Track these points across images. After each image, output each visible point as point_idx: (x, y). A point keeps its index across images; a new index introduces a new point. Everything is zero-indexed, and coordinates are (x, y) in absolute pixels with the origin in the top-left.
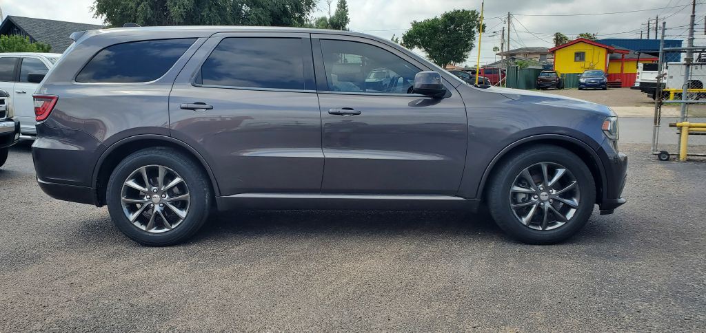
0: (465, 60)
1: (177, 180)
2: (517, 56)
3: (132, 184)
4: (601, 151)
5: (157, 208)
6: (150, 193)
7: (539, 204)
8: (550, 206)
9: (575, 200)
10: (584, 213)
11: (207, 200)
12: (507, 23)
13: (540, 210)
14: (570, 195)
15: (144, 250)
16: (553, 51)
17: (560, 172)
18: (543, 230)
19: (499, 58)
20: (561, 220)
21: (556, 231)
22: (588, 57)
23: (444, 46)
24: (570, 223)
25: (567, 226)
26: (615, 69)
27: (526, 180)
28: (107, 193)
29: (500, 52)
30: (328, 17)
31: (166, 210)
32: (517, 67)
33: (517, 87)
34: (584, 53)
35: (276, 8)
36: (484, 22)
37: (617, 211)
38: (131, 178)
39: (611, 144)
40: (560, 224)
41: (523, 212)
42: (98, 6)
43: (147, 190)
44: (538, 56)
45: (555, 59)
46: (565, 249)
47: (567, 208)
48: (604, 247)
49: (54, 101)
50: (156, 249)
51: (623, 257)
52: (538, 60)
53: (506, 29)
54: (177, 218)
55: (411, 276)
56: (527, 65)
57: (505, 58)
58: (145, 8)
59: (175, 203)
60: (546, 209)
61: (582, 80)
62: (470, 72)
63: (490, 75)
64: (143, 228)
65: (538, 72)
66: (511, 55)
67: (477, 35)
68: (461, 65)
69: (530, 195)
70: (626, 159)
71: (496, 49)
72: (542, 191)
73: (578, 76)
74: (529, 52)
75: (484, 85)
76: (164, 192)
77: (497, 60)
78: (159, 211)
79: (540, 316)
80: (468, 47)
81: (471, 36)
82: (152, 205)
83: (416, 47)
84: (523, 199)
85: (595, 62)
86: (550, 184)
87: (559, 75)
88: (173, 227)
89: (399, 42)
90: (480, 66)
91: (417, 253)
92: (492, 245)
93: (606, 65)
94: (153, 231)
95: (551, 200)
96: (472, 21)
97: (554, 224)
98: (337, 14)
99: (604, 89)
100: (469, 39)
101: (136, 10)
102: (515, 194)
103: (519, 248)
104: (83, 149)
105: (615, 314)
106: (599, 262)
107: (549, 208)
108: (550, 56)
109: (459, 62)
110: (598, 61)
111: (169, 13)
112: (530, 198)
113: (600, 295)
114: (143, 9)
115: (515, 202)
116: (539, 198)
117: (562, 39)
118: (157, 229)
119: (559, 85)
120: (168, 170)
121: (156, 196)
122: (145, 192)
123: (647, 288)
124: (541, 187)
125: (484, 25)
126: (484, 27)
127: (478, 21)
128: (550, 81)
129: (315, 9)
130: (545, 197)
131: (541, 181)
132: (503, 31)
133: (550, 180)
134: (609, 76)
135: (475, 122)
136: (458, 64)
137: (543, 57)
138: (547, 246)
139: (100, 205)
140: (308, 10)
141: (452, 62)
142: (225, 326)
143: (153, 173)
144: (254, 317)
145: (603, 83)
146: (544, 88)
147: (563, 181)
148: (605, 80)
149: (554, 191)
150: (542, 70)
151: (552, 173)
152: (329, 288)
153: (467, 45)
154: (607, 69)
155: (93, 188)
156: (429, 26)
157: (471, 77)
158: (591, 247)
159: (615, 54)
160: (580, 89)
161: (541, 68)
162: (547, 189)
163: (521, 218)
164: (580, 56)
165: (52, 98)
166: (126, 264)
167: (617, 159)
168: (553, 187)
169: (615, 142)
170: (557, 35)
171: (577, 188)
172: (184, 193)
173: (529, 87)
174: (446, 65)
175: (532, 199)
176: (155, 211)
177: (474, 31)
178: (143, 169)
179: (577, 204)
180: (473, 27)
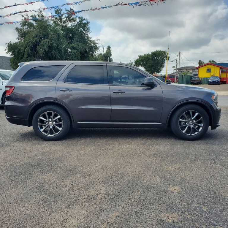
0: (161, 72)
1: (59, 117)
2: (183, 70)
3: (42, 118)
4: (211, 107)
5: (51, 127)
6: (49, 122)
7: (189, 126)
8: (193, 126)
9: (202, 124)
10: (205, 129)
11: (69, 124)
12: (178, 56)
13: (189, 128)
14: (200, 122)
15: (46, 142)
16: (198, 68)
17: (197, 114)
18: (191, 135)
19: (175, 71)
20: (197, 132)
21: (196, 135)
22: (212, 71)
23: (152, 66)
24: (200, 133)
25: (199, 133)
26: (224, 76)
27: (184, 117)
28: (33, 121)
29: (176, 68)
30: (103, 53)
31: (54, 127)
32: (182, 75)
33: (183, 83)
34: (210, 69)
35: (82, 50)
36: (169, 56)
37: (217, 128)
38: (42, 116)
39: (215, 104)
40: (197, 133)
41: (183, 128)
42: (8, 49)
43: (47, 120)
44: (192, 70)
45: (198, 71)
46: (198, 142)
47: (199, 127)
48: (212, 141)
49: (13, 88)
50: (50, 142)
51: (219, 144)
52: (191, 72)
53: (178, 59)
54: (58, 130)
55: (143, 150)
56: (187, 74)
57: (177, 71)
58: (28, 50)
59: (57, 125)
60: (191, 128)
61: (210, 81)
62: (163, 77)
63: (171, 78)
64: (46, 134)
65: (191, 77)
66: (180, 70)
67: (166, 61)
68: (159, 74)
69: (186, 122)
70: (220, 109)
71: (174, 67)
72: (190, 121)
73: (208, 79)
74: (188, 68)
75: (169, 82)
76: (53, 121)
77: (174, 72)
78: (52, 128)
79: (188, 161)
80: (162, 66)
81: (163, 62)
82: (49, 126)
83: (140, 66)
84: (183, 124)
85: (215, 73)
86: (193, 118)
87: (200, 78)
88: (57, 134)
89: (133, 64)
90: (167, 74)
91: (145, 143)
92: (172, 141)
93: (220, 74)
94: (49, 135)
95: (193, 124)
96: (164, 55)
97: (195, 133)
98: (107, 52)
99: (219, 84)
100: (163, 63)
101: (24, 51)
102: (180, 122)
103: (181, 142)
104: (24, 105)
105: (214, 161)
106: (210, 146)
107: (193, 127)
108: (197, 70)
109: (158, 72)
110: (216, 72)
111: (38, 52)
112: (186, 124)
113: (209, 155)
114: (27, 50)
115: (180, 125)
116: (189, 124)
117: (201, 63)
118: (51, 135)
119: (200, 82)
120: (55, 113)
121: (50, 122)
122: (46, 121)
123: (225, 153)
124: (190, 119)
125: (169, 57)
126: (169, 58)
127: (166, 55)
128: (196, 81)
129: (98, 50)
130: (191, 123)
131: (190, 117)
132: (177, 59)
133: (193, 117)
134: (221, 79)
135: (166, 96)
136: (158, 74)
137: (194, 70)
138: (192, 141)
139: (29, 126)
140: (95, 51)
141: (155, 73)
142: (82, 164)
143: (50, 114)
144: (91, 161)
145: (218, 82)
146: (194, 84)
147: (198, 117)
148: (219, 80)
149: (194, 121)
150: (193, 76)
151: (194, 114)
152: (115, 154)
153: (162, 65)
154: (220, 76)
155: (28, 120)
156: (146, 57)
157: (163, 79)
158: (208, 141)
159: (223, 70)
160: (209, 84)
161: (193, 75)
162: (192, 120)
163: (182, 131)
164: (209, 70)
165: (13, 87)
166: (41, 146)
167: (217, 109)
168: (194, 119)
169: (216, 103)
170: (200, 61)
171: (203, 120)
172: (61, 121)
173: (187, 83)
174: (153, 74)
175: (187, 124)
176: (50, 128)
177: (165, 60)
178: (46, 113)
179: (203, 126)
180: (164, 58)
